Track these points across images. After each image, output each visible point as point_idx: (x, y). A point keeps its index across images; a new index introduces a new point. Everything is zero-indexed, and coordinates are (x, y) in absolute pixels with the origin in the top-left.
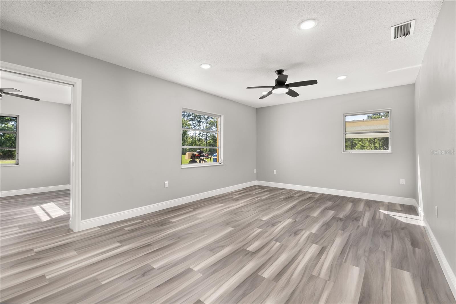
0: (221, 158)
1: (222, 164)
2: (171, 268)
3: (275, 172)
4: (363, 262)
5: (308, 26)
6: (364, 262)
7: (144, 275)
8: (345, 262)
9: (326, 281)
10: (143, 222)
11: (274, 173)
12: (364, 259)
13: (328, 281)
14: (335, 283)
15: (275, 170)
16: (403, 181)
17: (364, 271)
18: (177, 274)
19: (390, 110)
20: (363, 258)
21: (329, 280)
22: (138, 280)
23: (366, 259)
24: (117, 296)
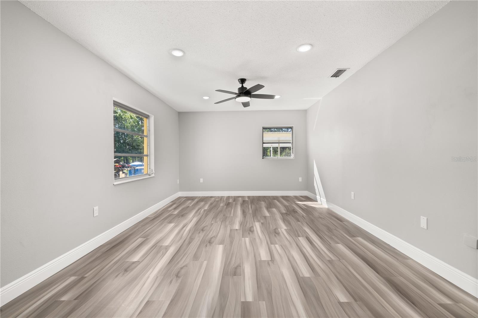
0: (150, 169)
1: (153, 175)
3: (202, 180)
5: (305, 49)
10: (83, 278)
11: (201, 182)
15: (201, 178)
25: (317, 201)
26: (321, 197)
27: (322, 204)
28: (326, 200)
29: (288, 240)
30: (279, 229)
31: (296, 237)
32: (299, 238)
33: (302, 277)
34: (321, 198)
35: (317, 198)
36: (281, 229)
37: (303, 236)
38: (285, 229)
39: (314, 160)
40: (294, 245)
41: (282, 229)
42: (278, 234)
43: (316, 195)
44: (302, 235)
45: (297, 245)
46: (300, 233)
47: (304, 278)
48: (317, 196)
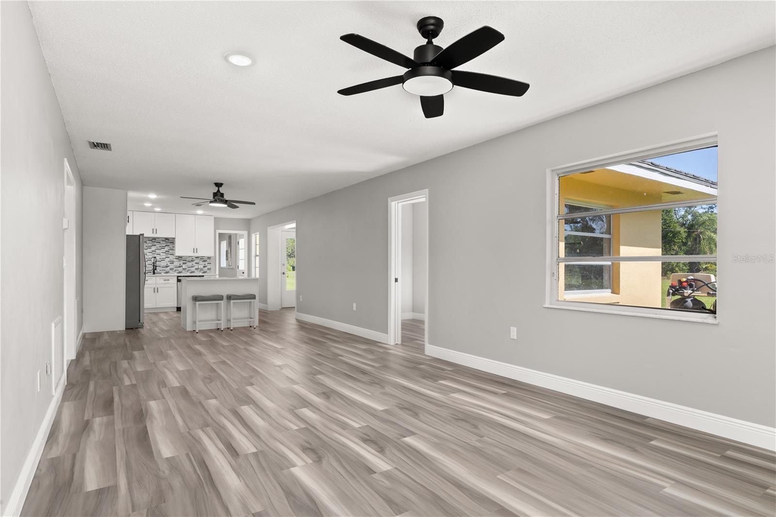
4: (165, 469)
6: (161, 468)
8: (187, 455)
9: (189, 429)
12: (164, 472)
13: (188, 430)
14: (181, 433)
17: (156, 458)
20: (167, 472)
21: (189, 432)
23: (161, 474)
29: (279, 441)
30: (312, 462)
31: (262, 452)
32: (255, 450)
33: (250, 404)
36: (306, 463)
37: (246, 456)
38: (294, 466)
40: (264, 435)
41: (304, 464)
42: (305, 449)
44: (248, 459)
45: (258, 437)
46: (254, 463)
47: (247, 403)
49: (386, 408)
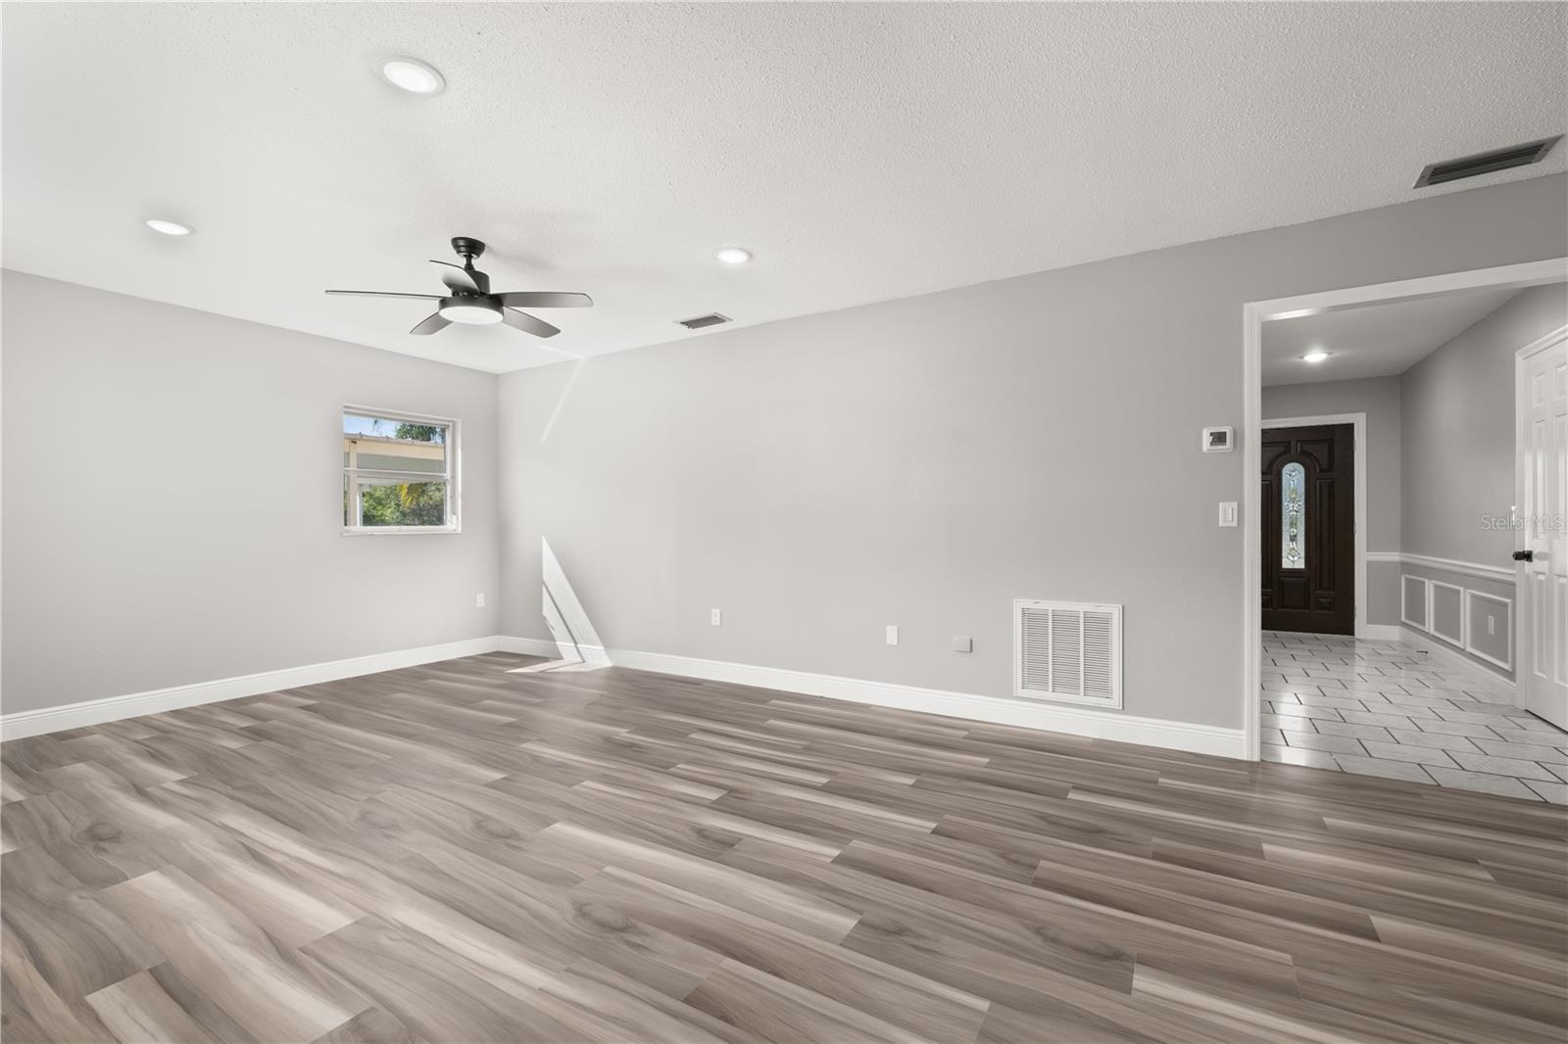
2: (843, 891)
5: (733, 258)
7: (900, 931)
16: (481, 600)
18: (864, 874)
19: (451, 424)
22: (928, 933)
24: (1005, 946)
25: (562, 658)
26: (576, 643)
27: (584, 662)
28: (602, 648)
34: (579, 646)
35: (557, 649)
39: (544, 540)
43: (554, 640)
48: (558, 643)
49: (546, 830)
